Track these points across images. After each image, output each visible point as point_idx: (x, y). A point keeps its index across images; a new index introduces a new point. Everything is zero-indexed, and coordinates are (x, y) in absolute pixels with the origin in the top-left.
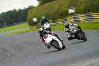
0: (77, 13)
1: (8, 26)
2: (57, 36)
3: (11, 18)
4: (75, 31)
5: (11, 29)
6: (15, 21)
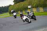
5: (1, 16)
6: (3, 12)
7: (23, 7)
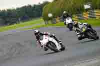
0: (93, 9)
1: (23, 22)
2: (54, 37)
3: (26, 13)
4: (84, 30)
7: (73, 6)
